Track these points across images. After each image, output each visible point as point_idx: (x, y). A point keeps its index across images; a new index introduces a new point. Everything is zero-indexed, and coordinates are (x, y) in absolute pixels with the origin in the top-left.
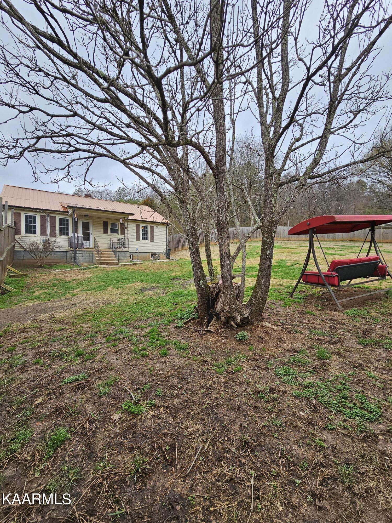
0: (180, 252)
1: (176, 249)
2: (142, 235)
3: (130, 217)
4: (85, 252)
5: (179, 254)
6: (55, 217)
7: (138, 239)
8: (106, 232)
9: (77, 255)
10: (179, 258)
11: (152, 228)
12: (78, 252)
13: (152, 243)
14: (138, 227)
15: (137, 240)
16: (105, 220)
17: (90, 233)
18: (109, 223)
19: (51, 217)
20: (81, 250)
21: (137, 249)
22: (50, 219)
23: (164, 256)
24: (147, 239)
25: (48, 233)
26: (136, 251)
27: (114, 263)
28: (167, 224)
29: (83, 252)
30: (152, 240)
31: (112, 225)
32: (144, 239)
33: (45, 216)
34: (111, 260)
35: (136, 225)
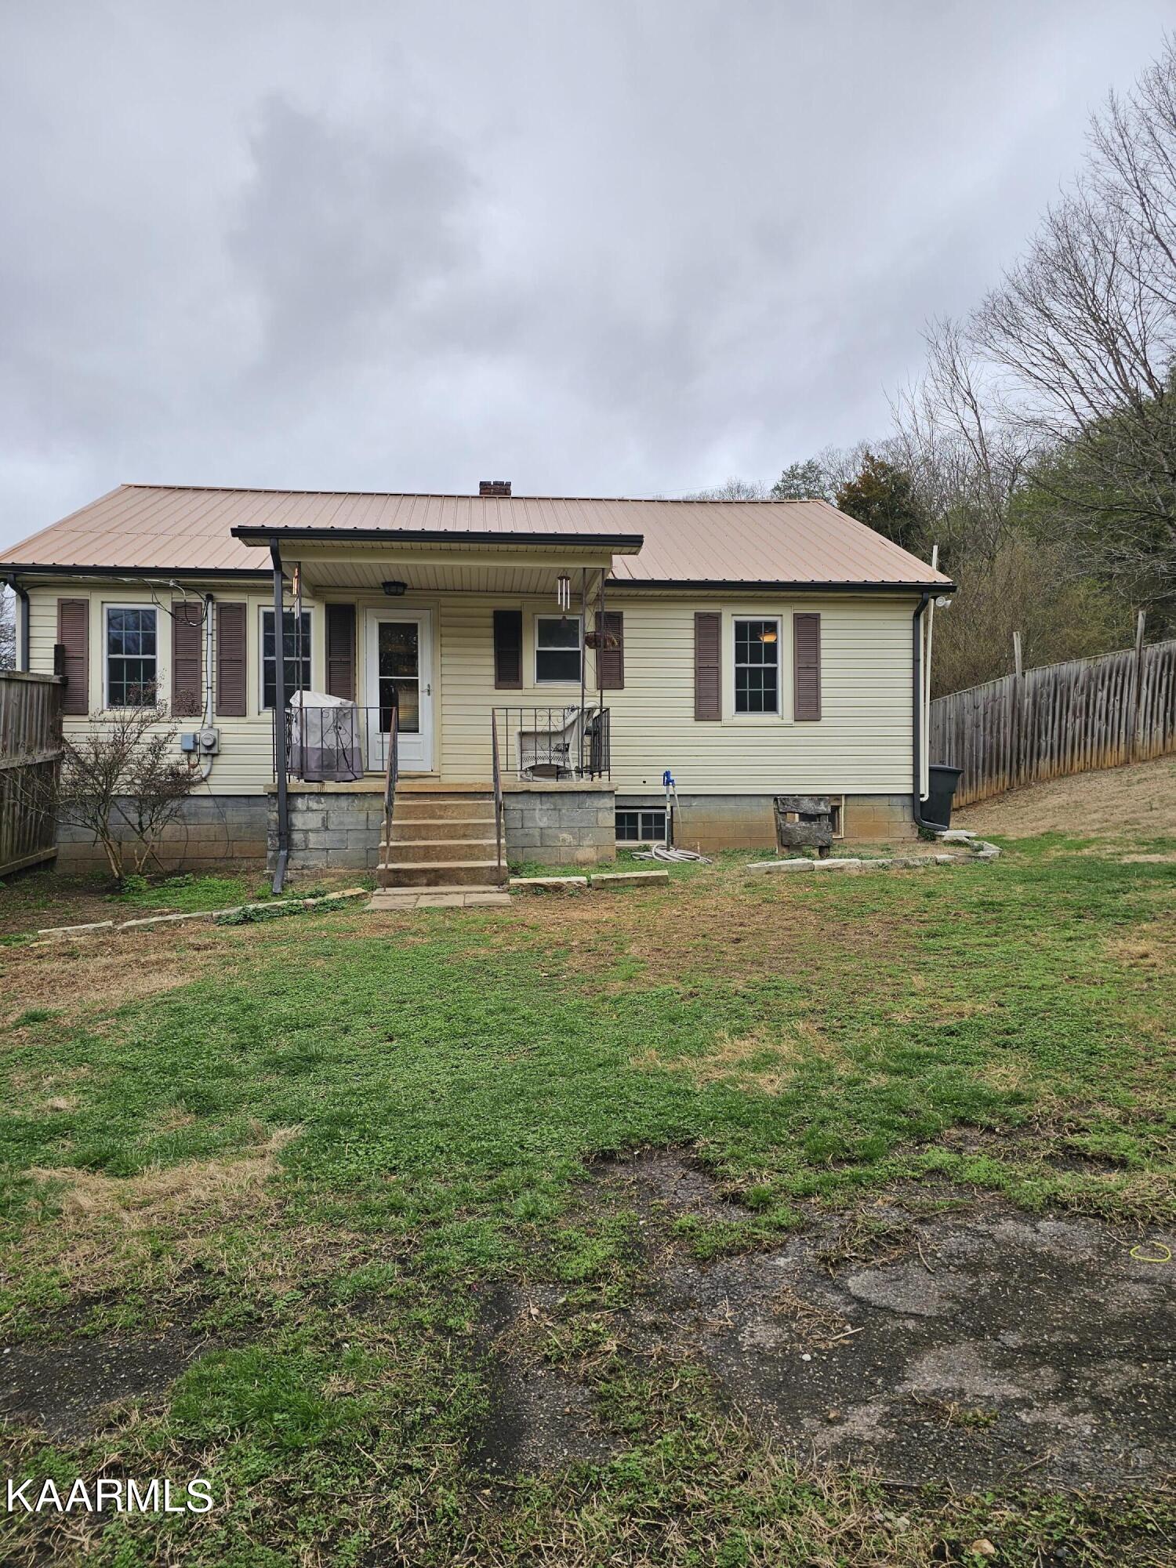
0: (1066, 784)
1: (1044, 764)
2: (740, 682)
3: (623, 567)
4: (344, 803)
5: (1054, 801)
6: (242, 609)
7: (706, 708)
8: (508, 674)
9: (298, 820)
10: (1044, 826)
11: (808, 631)
12: (300, 803)
13: (807, 728)
14: (707, 629)
15: (700, 716)
16: (508, 604)
17: (422, 686)
18: (526, 618)
19: (222, 609)
20: (315, 787)
21: (668, 781)
22: (220, 620)
23: (903, 821)
24: (771, 706)
25: (208, 697)
26: (663, 790)
27: (474, 877)
28: (916, 595)
29: (332, 803)
30: (809, 708)
31: (551, 631)
32: (755, 708)
33: (194, 607)
34: (471, 853)
35: (699, 617)
